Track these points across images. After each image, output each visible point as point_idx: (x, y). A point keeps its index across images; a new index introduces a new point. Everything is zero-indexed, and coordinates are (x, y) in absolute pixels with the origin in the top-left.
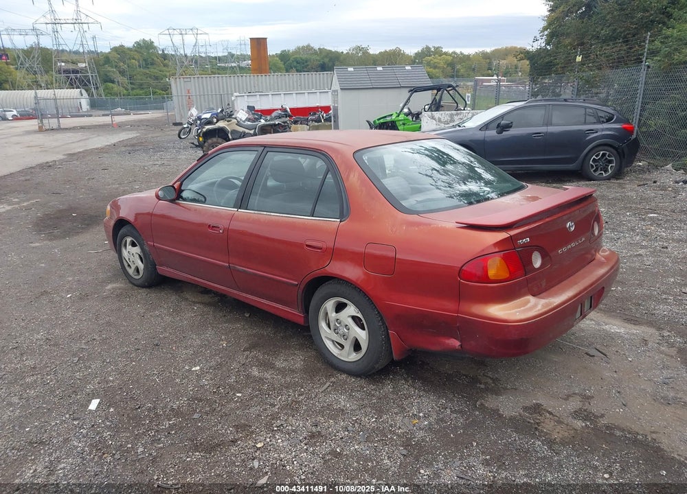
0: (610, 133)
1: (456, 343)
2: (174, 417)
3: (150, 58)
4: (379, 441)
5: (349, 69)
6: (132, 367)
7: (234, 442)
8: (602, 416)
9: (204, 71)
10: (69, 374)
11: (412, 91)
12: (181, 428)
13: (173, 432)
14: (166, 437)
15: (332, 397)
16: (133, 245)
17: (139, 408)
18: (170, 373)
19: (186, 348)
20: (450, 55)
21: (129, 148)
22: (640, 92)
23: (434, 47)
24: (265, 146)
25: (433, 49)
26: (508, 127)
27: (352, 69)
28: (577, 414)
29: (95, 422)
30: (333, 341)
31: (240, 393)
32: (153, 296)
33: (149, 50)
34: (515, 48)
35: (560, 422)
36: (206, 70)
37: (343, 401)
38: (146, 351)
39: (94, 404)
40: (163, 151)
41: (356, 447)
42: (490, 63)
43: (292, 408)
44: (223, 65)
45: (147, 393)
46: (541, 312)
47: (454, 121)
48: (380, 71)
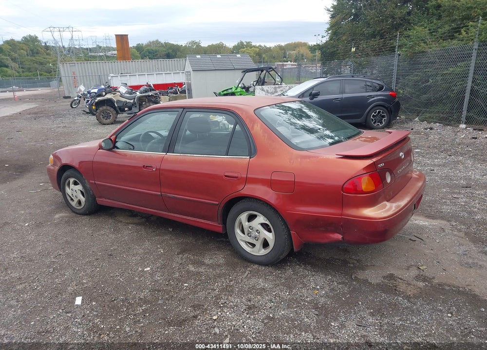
0: (383, 97)
1: (339, 237)
2: (144, 304)
3: (35, 48)
4: (296, 307)
5: (197, 57)
6: (98, 272)
7: (195, 317)
8: (434, 278)
9: (79, 59)
10: (50, 281)
11: (244, 71)
12: (152, 311)
13: (147, 315)
14: (143, 319)
15: (253, 281)
16: (75, 183)
17: (115, 300)
18: (129, 273)
19: (134, 255)
20: (258, 47)
21: (33, 116)
22: (395, 71)
23: (246, 42)
24: (184, 108)
25: (245, 43)
26: (317, 95)
27: (199, 57)
28: (418, 278)
29: (84, 313)
30: (246, 242)
31: (186, 283)
32: (94, 220)
33: (34, 43)
34: (301, 43)
35: (410, 284)
36: (80, 58)
37: (261, 283)
38: (104, 260)
39: (79, 301)
40: (62, 117)
41: (283, 312)
42: (285, 53)
43: (228, 290)
44: (93, 54)
45: (116, 289)
46: (395, 211)
47: (277, 92)
48: (219, 58)
